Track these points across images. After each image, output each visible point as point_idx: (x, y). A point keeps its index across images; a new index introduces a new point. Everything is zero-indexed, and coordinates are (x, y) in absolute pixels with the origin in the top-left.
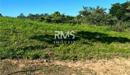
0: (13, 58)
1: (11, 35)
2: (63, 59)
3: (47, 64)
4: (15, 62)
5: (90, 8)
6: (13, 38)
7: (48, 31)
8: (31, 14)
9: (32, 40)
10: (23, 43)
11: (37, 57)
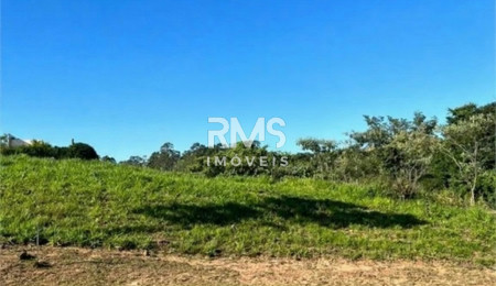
0: (83, 245)
1: (91, 205)
2: (186, 252)
3: (145, 258)
4: (84, 251)
5: (391, 120)
6: (95, 210)
7: (182, 197)
8: (198, 144)
9: (134, 216)
10: (113, 220)
11: (130, 246)
